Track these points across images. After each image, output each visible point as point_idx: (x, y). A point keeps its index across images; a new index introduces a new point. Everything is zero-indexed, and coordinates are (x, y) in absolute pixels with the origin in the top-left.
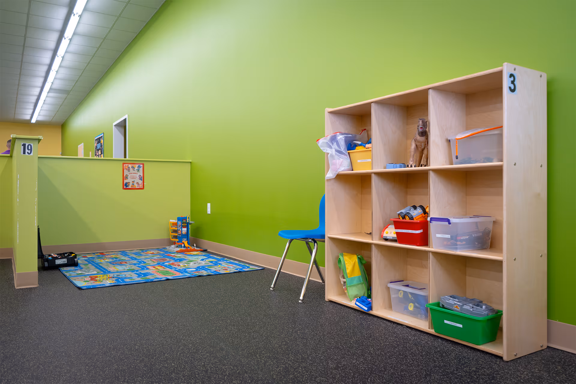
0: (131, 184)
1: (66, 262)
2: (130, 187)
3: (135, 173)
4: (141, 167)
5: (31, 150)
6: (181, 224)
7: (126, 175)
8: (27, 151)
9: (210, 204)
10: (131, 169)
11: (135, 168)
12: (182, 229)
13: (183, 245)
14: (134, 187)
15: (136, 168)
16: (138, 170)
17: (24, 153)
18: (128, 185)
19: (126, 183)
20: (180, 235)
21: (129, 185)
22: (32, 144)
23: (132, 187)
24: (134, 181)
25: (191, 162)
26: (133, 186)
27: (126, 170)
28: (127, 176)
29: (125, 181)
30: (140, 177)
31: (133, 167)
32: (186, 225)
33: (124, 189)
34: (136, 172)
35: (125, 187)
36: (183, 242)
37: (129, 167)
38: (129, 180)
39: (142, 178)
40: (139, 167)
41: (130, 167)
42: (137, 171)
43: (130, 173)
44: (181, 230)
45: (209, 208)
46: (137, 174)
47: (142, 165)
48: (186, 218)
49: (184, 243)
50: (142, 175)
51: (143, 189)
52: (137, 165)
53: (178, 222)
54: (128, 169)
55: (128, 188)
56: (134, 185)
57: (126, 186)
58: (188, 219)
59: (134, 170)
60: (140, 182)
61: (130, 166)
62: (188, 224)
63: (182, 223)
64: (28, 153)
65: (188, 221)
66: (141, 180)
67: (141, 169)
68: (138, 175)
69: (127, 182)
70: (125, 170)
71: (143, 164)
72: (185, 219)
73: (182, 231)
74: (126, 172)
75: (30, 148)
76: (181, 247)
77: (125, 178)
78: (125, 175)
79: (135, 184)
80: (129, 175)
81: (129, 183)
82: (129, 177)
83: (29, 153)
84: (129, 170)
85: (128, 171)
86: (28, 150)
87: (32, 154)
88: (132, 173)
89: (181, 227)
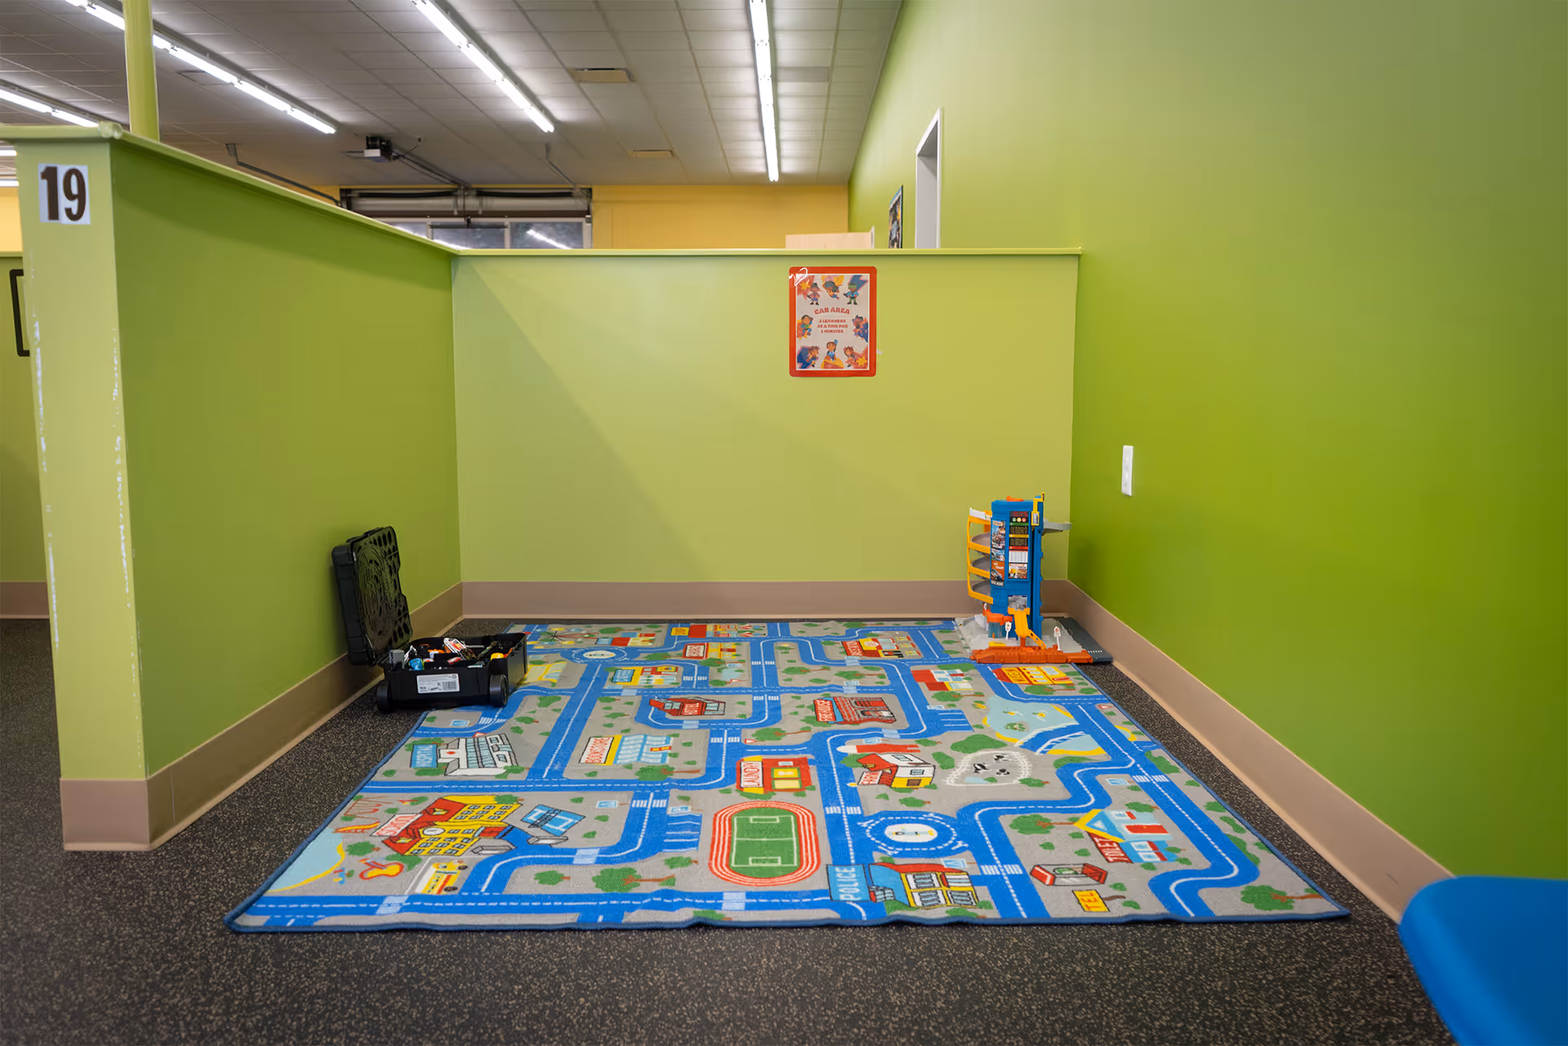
0: (822, 354)
1: (458, 690)
2: (818, 366)
3: (838, 310)
4: (865, 282)
5: (81, 197)
6: (1003, 532)
7: (803, 318)
8: (64, 203)
9: (1131, 448)
10: (823, 294)
11: (840, 288)
12: (1007, 556)
13: (1008, 627)
14: (836, 367)
15: (844, 288)
16: (852, 297)
17: (54, 214)
18: (810, 356)
19: (805, 350)
20: (999, 579)
21: (815, 358)
22: (84, 170)
23: (826, 365)
24: (834, 344)
25: (1079, 256)
26: (831, 361)
27: (801, 296)
28: (806, 321)
29: (801, 343)
30: (858, 327)
31: (832, 287)
32: (1028, 536)
33: (793, 373)
34: (843, 302)
35: (798, 367)
36: (1011, 610)
37: (816, 284)
38: (816, 339)
39: (867, 329)
40: (856, 284)
41: (820, 285)
42: (848, 299)
43: (819, 308)
44: (1002, 559)
45: (1127, 468)
46: (848, 312)
47: (866, 276)
48: (1030, 505)
49: (1012, 618)
50: (867, 316)
51: (872, 373)
52: (848, 277)
53: (994, 522)
54: (810, 293)
55: (811, 369)
56: (833, 358)
57: (802, 363)
58: (1035, 514)
59: (834, 296)
60: (860, 346)
61: (819, 279)
62: (1037, 533)
63: (1011, 530)
64: (69, 211)
65: (1034, 523)
66: (865, 336)
67: (864, 292)
68: (849, 319)
69: (810, 345)
70: (799, 298)
71: (872, 271)
72: (1024, 509)
73: (1007, 563)
74: (804, 306)
75: (75, 190)
76: (1000, 633)
77: (798, 327)
78: (798, 319)
79: (840, 354)
80: (816, 318)
81: (817, 348)
82: (814, 326)
83: (75, 211)
84: (815, 299)
85: (809, 300)
86: (70, 196)
87: (86, 219)
88: (827, 310)
89: (1003, 547)
